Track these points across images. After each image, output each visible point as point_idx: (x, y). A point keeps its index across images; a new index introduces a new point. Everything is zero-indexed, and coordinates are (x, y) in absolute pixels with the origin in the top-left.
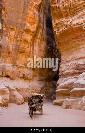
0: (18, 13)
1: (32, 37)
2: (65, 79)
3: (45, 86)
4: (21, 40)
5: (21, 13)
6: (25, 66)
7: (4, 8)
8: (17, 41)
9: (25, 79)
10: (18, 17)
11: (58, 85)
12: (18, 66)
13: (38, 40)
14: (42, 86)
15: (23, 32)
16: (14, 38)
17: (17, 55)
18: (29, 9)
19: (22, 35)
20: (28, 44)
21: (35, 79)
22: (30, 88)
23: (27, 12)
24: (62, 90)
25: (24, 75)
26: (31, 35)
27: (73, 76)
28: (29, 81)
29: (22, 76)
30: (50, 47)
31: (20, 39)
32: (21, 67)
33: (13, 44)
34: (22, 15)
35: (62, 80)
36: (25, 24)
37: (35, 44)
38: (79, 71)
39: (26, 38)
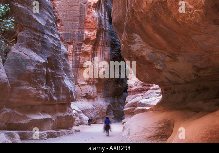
0: (75, 21)
1: (92, 46)
2: (133, 96)
3: (113, 104)
4: (80, 54)
5: (77, 21)
6: (86, 83)
7: (59, 20)
8: (76, 55)
9: (88, 99)
10: (75, 26)
11: (127, 102)
12: (79, 84)
13: (100, 47)
14: (108, 104)
15: (82, 44)
16: (73, 53)
17: (77, 72)
18: (86, 12)
19: (81, 48)
20: (89, 56)
21: (99, 96)
22: (95, 108)
23: (84, 17)
24: (129, 108)
25: (87, 94)
26: (91, 44)
27: (141, 93)
28: (92, 100)
29: (84, 95)
30: (116, 51)
31: (79, 52)
32: (83, 85)
33: (72, 61)
34: (79, 23)
35: (130, 97)
36: (83, 34)
37: (97, 53)
38: (147, 88)
39: (86, 50)
